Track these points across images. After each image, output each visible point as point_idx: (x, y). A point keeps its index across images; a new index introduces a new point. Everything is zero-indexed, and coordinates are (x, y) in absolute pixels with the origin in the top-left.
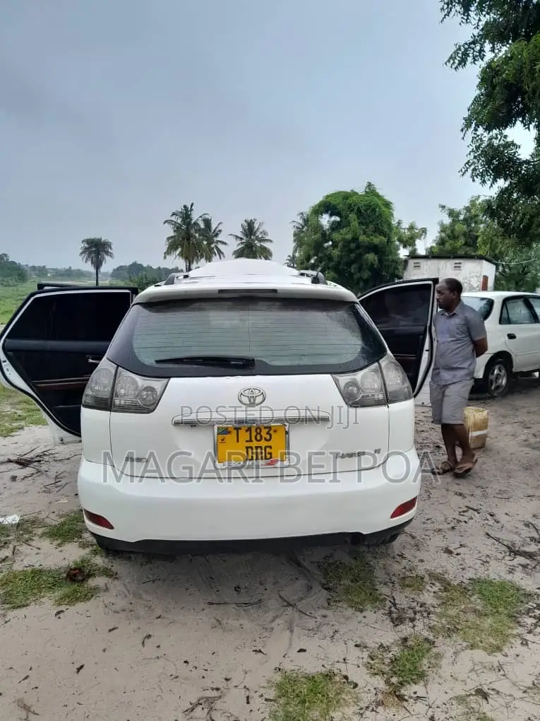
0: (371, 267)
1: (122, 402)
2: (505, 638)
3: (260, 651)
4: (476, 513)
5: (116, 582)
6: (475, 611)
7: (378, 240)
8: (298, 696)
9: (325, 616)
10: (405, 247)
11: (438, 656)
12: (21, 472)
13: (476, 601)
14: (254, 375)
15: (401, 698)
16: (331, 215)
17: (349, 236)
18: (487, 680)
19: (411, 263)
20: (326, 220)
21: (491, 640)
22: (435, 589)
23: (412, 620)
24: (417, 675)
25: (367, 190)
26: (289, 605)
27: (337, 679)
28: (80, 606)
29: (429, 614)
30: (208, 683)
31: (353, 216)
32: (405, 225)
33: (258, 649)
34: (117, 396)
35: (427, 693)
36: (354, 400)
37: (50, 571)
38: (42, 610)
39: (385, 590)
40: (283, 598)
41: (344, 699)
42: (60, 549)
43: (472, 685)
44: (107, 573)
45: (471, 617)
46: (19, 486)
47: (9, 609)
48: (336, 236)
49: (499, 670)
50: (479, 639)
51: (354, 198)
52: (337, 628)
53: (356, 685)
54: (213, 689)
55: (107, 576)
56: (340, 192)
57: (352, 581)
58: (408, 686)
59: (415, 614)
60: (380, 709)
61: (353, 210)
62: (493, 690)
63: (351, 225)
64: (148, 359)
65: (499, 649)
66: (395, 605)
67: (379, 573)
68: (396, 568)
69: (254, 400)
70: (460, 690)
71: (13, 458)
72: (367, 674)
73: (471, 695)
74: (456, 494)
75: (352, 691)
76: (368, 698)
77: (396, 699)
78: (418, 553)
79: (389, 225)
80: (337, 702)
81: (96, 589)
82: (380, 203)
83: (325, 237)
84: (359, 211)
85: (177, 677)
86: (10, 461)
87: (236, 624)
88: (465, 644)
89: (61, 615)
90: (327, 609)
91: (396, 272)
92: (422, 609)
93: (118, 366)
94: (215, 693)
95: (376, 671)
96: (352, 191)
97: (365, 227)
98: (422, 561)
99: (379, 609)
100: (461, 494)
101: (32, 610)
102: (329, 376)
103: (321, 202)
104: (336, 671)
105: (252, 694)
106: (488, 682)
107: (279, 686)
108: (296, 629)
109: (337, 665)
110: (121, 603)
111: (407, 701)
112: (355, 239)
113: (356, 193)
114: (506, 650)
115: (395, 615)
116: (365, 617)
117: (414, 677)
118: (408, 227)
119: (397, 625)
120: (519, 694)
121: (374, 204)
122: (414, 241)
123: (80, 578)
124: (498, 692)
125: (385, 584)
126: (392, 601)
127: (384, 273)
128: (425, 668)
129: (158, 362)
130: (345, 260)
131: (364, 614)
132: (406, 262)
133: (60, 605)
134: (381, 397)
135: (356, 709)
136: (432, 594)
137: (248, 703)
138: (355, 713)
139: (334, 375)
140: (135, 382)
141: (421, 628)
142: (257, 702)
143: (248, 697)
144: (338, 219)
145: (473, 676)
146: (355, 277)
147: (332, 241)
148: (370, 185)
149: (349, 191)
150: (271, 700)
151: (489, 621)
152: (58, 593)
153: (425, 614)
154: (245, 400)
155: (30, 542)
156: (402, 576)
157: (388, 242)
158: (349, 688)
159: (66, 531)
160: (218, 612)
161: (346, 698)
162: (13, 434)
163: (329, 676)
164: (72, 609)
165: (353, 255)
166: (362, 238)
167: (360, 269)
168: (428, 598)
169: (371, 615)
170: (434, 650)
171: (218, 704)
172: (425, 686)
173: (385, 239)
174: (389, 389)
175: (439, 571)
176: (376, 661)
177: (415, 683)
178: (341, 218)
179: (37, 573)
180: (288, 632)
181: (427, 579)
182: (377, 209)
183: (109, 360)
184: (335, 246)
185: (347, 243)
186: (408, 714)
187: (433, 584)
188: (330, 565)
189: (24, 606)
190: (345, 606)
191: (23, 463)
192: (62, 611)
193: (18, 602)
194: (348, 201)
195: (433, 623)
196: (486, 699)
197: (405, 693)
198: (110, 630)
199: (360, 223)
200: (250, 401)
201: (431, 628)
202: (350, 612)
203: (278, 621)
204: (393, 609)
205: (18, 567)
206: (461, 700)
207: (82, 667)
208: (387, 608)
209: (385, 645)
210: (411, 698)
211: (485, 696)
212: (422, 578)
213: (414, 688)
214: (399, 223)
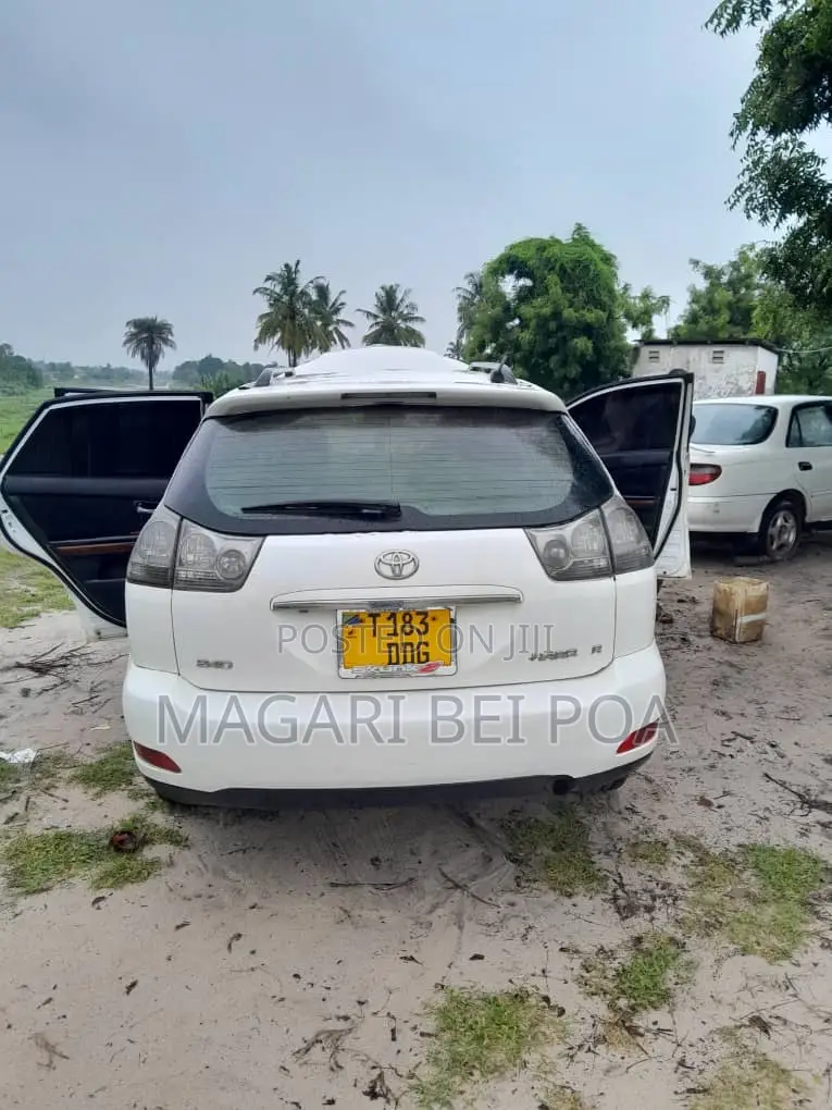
0: (581, 358)
1: (190, 575)
2: (796, 937)
3: (412, 959)
4: (748, 743)
5: (186, 852)
6: (748, 895)
7: (591, 316)
8: (471, 1028)
9: (513, 905)
10: (635, 326)
11: (690, 965)
12: (37, 683)
13: (751, 881)
14: (401, 531)
15: (634, 1031)
16: (519, 277)
17: (547, 311)
18: (768, 1003)
19: (645, 351)
20: (510, 285)
21: (774, 940)
22: (685, 861)
23: (649, 909)
24: (658, 995)
25: (576, 236)
26: (457, 886)
27: (532, 1001)
28: (132, 890)
29: (676, 899)
30: (331, 1008)
31: (552, 279)
32: (636, 292)
33: (409, 955)
34: (181, 564)
35: (674, 1023)
36: (561, 569)
37: (82, 836)
38: (72, 897)
39: (605, 863)
40: (446, 876)
41: (544, 1034)
42: (98, 801)
43: (745, 1012)
44: (173, 838)
45: (742, 904)
46: (34, 704)
47: (20, 894)
48: (526, 310)
49: (787, 988)
50: (754, 939)
51: (556, 250)
52: (531, 922)
53: (562, 1012)
54: (339, 1018)
55: (172, 843)
56: (531, 240)
57: (554, 849)
58: (644, 1012)
59: (654, 899)
60: (601, 1048)
61: (553, 268)
62: (777, 1017)
63: (551, 292)
64: (231, 507)
65: (786, 955)
66: (622, 886)
67: (597, 839)
68: (624, 828)
69: (401, 571)
70: (725, 1019)
71: (25, 661)
72: (580, 993)
73: (745, 1026)
74: (717, 712)
75: (557, 1020)
76: (581, 1031)
77: (626, 1033)
78: (657, 806)
79: (611, 291)
80: (533, 1038)
81: (155, 863)
82: (596, 256)
83: (509, 312)
84: (563, 270)
85: (282, 999)
86: (19, 666)
87: (374, 915)
88: (732, 947)
89: (101, 904)
90: (518, 892)
91: (622, 367)
92: (664, 892)
93: (182, 518)
94: (342, 1025)
95: (593, 990)
96: (552, 237)
97: (572, 295)
98: (664, 817)
99: (598, 892)
100: (724, 714)
101: (56, 897)
102: (521, 530)
103: (501, 256)
104: (530, 990)
105: (399, 1025)
106: (769, 1006)
107: (443, 1013)
108: (468, 925)
109: (534, 981)
110: (194, 884)
111: (642, 1035)
112: (556, 315)
113: (558, 241)
114: (796, 955)
115: (622, 902)
116: (574, 905)
117: (653, 999)
118: (639, 295)
119: (627, 917)
120: (818, 1024)
121: (587, 259)
122: (650, 317)
123: (130, 846)
124: (785, 1022)
125: (607, 853)
126: (618, 879)
127: (602, 369)
128: (670, 985)
129: (245, 510)
130: (538, 348)
131: (575, 900)
132: (636, 350)
133: (99, 888)
134: (603, 563)
135: (562, 1048)
136: (680, 869)
137: (394, 1039)
138: (560, 1056)
139: (527, 530)
140: (209, 544)
141: (662, 923)
142: (407, 1038)
143: (393, 1031)
144: (529, 282)
145: (746, 995)
146: (556, 374)
147: (520, 318)
148: (579, 228)
149: (546, 237)
150: (429, 1035)
151: (771, 910)
152: (96, 870)
153: (670, 901)
154: (387, 571)
155: (52, 791)
156: (633, 841)
157: (608, 318)
158: (550, 1016)
159: (108, 774)
160: (346, 898)
161: (548, 1032)
162: (23, 624)
163: (520, 997)
164: (118, 893)
165: (552, 341)
166: (568, 313)
167: (564, 363)
168: (674, 875)
169: (584, 903)
170: (685, 957)
171: (347, 1042)
172: (670, 1012)
173: (604, 315)
174: (616, 552)
175: (691, 832)
176: (593, 973)
177: (655, 1008)
178: (534, 281)
179: (63, 839)
180: (455, 928)
181: (672, 845)
182: (592, 267)
183: (169, 508)
184: (524, 326)
185: (543, 321)
186: (644, 1057)
187: (682, 854)
188: (519, 824)
189: (43, 890)
190: (545, 887)
191: (40, 669)
192: (103, 898)
193: (34, 884)
194: (545, 254)
195: (682, 915)
196: (766, 1032)
197: (640, 1023)
198: (178, 927)
199: (565, 290)
200: (393, 571)
201: (679, 922)
202: (552, 896)
203: (440, 911)
204: (619, 893)
205: (34, 830)
206: (727, 1034)
207: (134, 985)
208: (610, 891)
209: (606, 949)
210: (648, 1031)
211: (765, 1028)
212: (665, 845)
213: (653, 1015)
214: (626, 288)
